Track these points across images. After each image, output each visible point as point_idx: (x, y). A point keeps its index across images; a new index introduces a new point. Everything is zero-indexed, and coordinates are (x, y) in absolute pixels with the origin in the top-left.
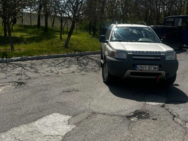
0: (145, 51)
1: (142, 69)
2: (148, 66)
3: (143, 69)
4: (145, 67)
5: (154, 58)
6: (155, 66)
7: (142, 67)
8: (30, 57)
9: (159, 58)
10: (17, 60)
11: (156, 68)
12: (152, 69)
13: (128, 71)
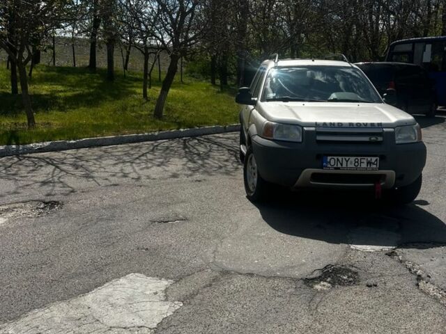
0: (346, 124)
1: (339, 166)
2: (352, 159)
3: (342, 164)
4: (347, 161)
5: (366, 139)
6: (369, 159)
7: (338, 160)
8: (72, 141)
9: (380, 139)
10: (41, 150)
11: (374, 164)
12: (364, 165)
13: (306, 170)
